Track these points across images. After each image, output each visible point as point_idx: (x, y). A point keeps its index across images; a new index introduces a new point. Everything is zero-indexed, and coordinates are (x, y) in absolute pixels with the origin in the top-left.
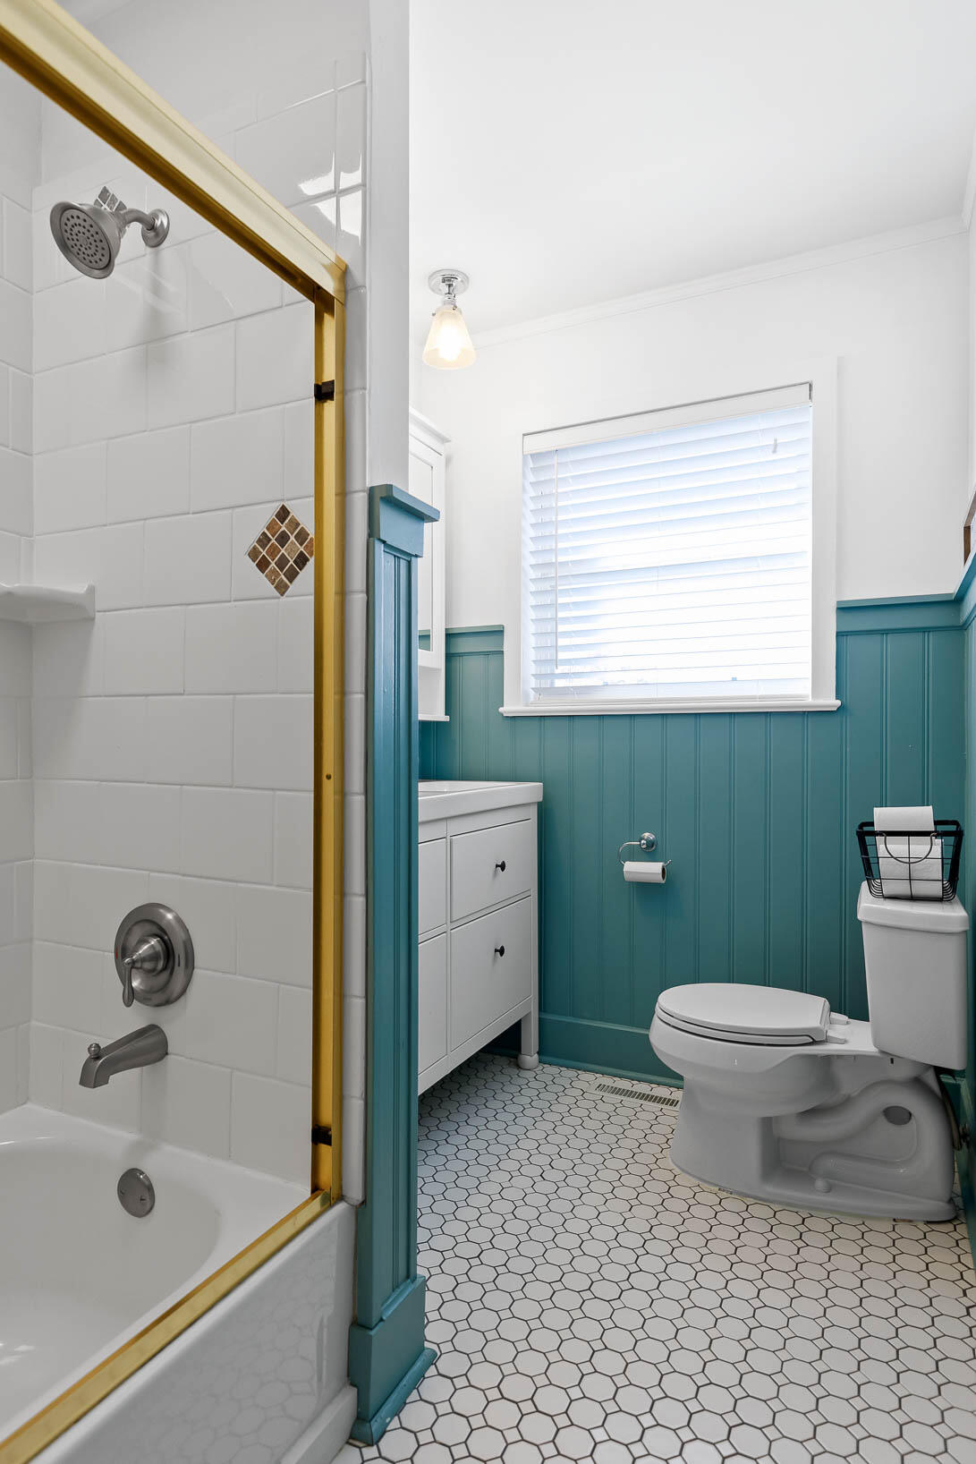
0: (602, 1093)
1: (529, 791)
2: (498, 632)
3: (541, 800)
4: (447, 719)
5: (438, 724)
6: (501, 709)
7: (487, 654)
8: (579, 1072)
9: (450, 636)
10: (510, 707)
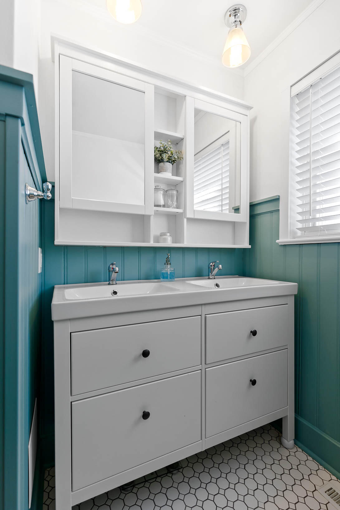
0: (329, 499)
1: (290, 287)
2: (276, 200)
3: (296, 293)
4: (250, 247)
5: (244, 250)
6: (277, 241)
7: (271, 212)
8: (321, 467)
9: (252, 206)
10: (283, 239)
